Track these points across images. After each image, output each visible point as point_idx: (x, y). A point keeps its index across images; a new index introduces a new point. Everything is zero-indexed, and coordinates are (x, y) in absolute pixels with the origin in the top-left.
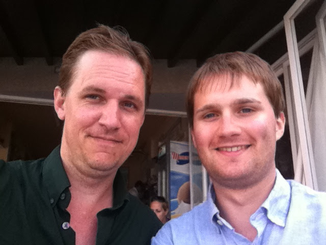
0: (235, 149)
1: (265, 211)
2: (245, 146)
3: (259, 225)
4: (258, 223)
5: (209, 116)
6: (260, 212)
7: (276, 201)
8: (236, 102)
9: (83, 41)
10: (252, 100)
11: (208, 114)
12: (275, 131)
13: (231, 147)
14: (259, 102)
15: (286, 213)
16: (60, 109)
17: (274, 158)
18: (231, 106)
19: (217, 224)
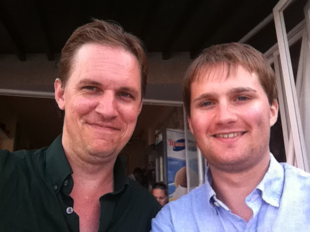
0: (231, 135)
1: (260, 192)
2: (241, 132)
3: (254, 206)
4: (253, 204)
5: (205, 104)
6: (255, 193)
7: (270, 183)
8: (233, 91)
9: (80, 35)
10: (248, 89)
11: (205, 102)
12: (269, 118)
13: (228, 134)
14: (255, 91)
15: (280, 194)
16: (60, 100)
17: (268, 143)
18: (227, 94)
19: (214, 205)
